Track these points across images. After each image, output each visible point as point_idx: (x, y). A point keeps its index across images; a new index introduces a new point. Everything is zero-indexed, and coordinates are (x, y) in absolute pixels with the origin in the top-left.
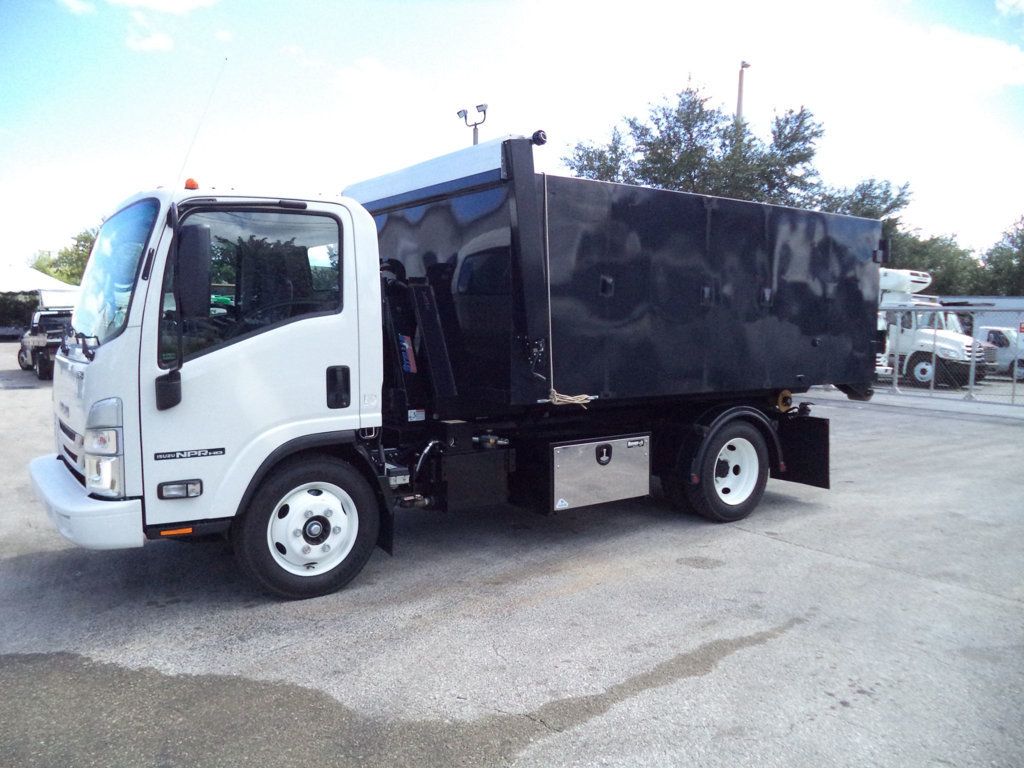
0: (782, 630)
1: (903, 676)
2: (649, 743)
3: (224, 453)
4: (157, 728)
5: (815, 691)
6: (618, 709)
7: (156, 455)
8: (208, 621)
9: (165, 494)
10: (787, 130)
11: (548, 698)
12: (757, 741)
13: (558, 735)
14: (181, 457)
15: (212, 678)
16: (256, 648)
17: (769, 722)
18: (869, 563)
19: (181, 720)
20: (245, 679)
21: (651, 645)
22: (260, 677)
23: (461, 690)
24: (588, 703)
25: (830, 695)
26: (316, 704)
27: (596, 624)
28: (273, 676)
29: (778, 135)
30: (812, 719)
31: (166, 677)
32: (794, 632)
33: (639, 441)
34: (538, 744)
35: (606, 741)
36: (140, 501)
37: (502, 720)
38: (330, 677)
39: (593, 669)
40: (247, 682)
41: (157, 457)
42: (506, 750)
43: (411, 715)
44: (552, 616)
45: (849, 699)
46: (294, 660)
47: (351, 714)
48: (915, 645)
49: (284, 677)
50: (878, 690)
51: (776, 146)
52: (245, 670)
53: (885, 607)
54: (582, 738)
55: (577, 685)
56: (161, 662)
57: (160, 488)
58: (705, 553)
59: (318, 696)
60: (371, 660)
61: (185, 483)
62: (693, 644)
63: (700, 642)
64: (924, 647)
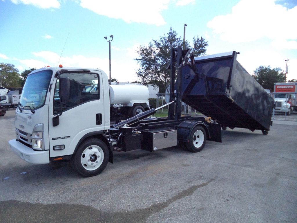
0: (209, 182)
1: (241, 192)
2: (180, 213)
3: (70, 137)
4: (46, 219)
5: (220, 198)
6: (171, 205)
7: (53, 138)
8: (52, 189)
9: (55, 149)
10: (198, 44)
11: (152, 204)
12: (207, 211)
13: (157, 213)
14: (59, 139)
15: (58, 204)
16: (68, 195)
17: (209, 206)
18: (229, 163)
19: (52, 216)
20: (68, 204)
21: (176, 188)
22: (72, 203)
23: (128, 203)
24: (163, 205)
25: (224, 198)
26: (90, 210)
27: (160, 183)
28: (75, 203)
29: (195, 45)
30: (220, 205)
31: (44, 205)
32: (212, 183)
33: (174, 131)
34: (152, 216)
35: (169, 214)
36: (48, 151)
37: (141, 210)
38: (91, 202)
39: (162, 195)
40: (68, 205)
41: (53, 139)
42: (144, 218)
43: (116, 211)
44: (148, 182)
45: (228, 199)
46: (80, 198)
47: (100, 212)
48: (243, 184)
49: (78, 203)
50: (235, 196)
51: (195, 48)
52: (67, 202)
53: (234, 175)
54: (163, 214)
55: (159, 200)
56: (41, 201)
57: (54, 147)
58: (185, 163)
59: (89, 207)
60: (102, 197)
61: (60, 146)
62: (187, 187)
63: (188, 187)
64: (245, 185)
